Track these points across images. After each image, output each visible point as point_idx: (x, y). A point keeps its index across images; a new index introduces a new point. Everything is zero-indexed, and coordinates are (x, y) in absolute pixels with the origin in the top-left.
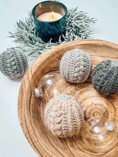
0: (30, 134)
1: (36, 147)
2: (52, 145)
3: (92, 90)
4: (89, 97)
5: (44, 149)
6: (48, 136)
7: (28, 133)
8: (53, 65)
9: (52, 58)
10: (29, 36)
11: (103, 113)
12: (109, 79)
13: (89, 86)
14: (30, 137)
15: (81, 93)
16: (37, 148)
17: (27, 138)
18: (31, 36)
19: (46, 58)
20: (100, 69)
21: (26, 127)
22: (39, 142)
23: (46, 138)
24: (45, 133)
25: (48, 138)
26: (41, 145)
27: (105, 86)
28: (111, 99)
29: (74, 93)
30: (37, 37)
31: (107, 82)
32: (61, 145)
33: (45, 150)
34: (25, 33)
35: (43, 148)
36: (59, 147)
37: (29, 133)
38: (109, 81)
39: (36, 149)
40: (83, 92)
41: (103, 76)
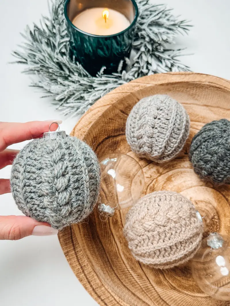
0: (86, 273)
1: (99, 297)
2: (124, 285)
3: (188, 174)
4: (184, 189)
5: (114, 299)
6: (115, 269)
7: (81, 270)
8: (112, 127)
9: (112, 113)
10: (57, 61)
11: (210, 217)
12: (227, 160)
13: (182, 167)
14: (87, 278)
15: (169, 179)
16: (103, 299)
17: (81, 280)
18: (60, 60)
19: (100, 114)
20: (210, 139)
21: (76, 260)
22: (104, 286)
23: (113, 273)
24: (108, 263)
25: (115, 274)
26: (108, 292)
27: (219, 172)
28: (224, 191)
29: (155, 180)
30: (74, 62)
31: (224, 165)
32: (139, 283)
33: (118, 301)
34: (49, 54)
35: (113, 297)
36: (136, 288)
37: (83, 271)
38: (227, 164)
39: (100, 300)
40: (173, 179)
41: (216, 154)
